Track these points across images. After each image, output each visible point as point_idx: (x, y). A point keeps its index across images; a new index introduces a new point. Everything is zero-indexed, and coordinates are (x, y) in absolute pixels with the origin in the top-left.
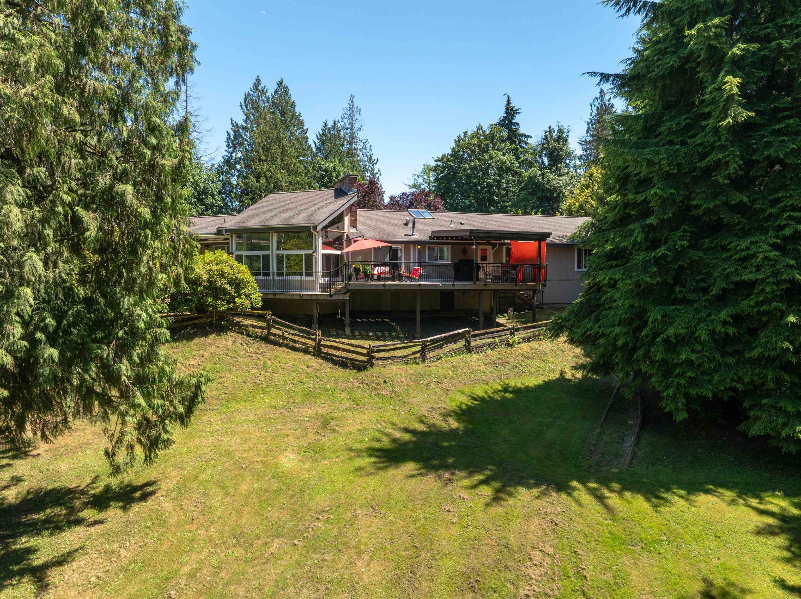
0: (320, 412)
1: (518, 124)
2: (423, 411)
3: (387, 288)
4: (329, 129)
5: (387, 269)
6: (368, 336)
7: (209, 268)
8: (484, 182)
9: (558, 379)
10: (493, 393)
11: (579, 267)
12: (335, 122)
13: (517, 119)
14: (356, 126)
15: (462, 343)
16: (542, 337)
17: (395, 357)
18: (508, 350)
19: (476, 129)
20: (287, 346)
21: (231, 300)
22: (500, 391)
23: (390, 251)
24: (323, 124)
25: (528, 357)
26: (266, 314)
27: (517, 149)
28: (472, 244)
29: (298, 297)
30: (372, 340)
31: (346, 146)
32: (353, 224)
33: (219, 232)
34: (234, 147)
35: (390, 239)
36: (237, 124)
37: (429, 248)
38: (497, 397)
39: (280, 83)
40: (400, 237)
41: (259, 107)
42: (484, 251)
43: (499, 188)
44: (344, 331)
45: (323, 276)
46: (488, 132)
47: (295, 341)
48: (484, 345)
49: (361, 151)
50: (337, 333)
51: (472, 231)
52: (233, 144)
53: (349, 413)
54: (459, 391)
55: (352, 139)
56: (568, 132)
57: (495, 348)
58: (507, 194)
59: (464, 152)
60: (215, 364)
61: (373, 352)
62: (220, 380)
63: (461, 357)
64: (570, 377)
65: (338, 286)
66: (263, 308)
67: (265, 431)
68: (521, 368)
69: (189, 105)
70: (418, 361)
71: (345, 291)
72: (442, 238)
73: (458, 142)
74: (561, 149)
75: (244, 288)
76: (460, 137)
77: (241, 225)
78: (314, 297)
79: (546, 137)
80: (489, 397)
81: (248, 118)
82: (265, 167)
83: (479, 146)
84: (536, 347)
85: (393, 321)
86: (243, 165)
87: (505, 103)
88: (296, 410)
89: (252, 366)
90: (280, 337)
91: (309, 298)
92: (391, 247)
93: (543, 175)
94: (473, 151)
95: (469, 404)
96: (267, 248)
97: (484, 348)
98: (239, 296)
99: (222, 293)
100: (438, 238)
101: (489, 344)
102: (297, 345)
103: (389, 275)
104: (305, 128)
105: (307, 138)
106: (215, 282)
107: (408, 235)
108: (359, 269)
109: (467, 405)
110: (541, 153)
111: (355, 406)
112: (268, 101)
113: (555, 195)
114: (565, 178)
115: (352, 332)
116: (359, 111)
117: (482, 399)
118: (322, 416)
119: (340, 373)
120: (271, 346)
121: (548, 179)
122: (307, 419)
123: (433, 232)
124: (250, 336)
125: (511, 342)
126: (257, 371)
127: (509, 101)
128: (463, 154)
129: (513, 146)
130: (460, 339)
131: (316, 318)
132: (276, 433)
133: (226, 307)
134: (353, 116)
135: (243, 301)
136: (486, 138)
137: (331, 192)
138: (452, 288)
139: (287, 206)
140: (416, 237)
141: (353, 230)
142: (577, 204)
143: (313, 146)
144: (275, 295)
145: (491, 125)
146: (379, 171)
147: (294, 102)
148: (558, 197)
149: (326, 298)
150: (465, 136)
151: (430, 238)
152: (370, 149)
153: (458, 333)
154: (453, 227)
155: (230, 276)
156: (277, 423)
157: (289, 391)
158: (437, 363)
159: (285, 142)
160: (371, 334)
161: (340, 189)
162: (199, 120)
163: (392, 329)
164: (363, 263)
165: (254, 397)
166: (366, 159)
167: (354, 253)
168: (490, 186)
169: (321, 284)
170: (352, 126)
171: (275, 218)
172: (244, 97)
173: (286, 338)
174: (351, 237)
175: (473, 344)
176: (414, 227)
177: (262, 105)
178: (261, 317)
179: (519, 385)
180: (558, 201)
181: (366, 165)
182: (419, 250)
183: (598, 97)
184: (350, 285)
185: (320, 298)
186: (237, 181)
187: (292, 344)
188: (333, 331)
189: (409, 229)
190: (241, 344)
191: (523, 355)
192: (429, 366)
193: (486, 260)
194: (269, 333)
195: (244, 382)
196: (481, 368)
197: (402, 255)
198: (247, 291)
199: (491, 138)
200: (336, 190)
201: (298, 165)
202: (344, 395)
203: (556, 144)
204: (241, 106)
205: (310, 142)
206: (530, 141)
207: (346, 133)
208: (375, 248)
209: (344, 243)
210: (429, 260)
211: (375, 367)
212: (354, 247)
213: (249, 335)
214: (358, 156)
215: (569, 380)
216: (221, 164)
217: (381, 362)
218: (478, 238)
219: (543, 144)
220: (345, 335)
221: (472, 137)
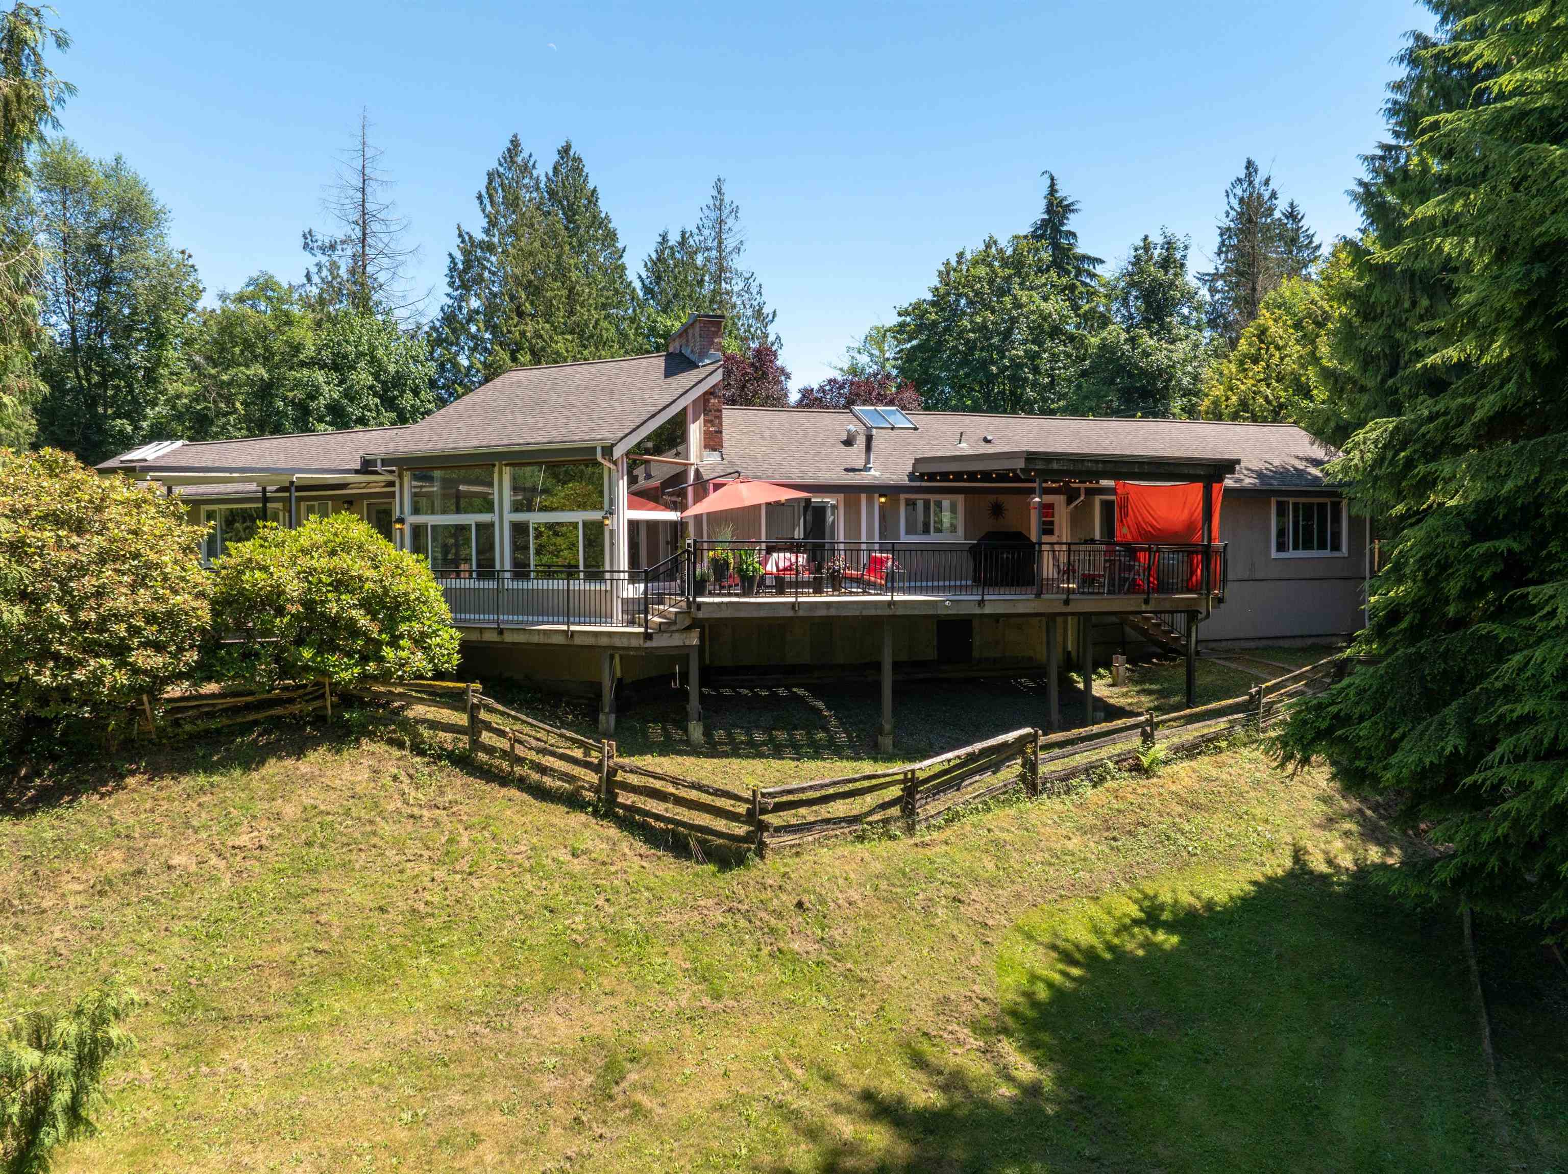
0: (596, 1030)
1: (1074, 235)
2: (920, 1012)
3: (801, 613)
4: (672, 248)
5: (802, 559)
6: (751, 743)
7: (304, 562)
8: (1003, 357)
9: (1291, 874)
10: (1117, 933)
11: (1281, 547)
12: (683, 234)
13: (1072, 223)
14: (730, 243)
15: (1013, 770)
16: (1224, 744)
17: (827, 821)
18: (1140, 784)
19: (982, 247)
20: (522, 784)
21: (371, 652)
22: (1136, 922)
23: (806, 508)
24: (660, 239)
25: (1196, 806)
26: (464, 692)
27: (1073, 288)
28: (1032, 491)
29: (560, 640)
30: (761, 755)
31: (708, 287)
32: (713, 442)
33: (367, 466)
34: (465, 287)
35: (809, 480)
36: (471, 237)
37: (907, 504)
38: (1132, 946)
39: (565, 151)
40: (834, 475)
41: (517, 198)
42: (1047, 509)
43: (1036, 370)
44: (686, 731)
45: (633, 580)
46: (1009, 252)
47: (543, 770)
48: (1073, 773)
49: (739, 295)
50: (668, 736)
51: (1031, 457)
52: (462, 281)
53: (687, 1029)
54: (1019, 929)
55: (721, 272)
56: (1186, 248)
57: (1102, 779)
58: (1052, 382)
59: (959, 295)
60: (309, 844)
61: (764, 811)
62: (311, 902)
63: (1013, 812)
64: (1323, 868)
65: (670, 609)
66: (462, 674)
67: (406, 1116)
68: (1182, 841)
69: (370, 198)
70: (895, 829)
71: (687, 623)
72: (945, 476)
73: (944, 276)
74: (1172, 284)
75: (409, 619)
76: (948, 263)
77: (422, 446)
78: (604, 641)
79: (1138, 258)
80: (1111, 948)
81: (493, 223)
82: (529, 328)
83: (991, 282)
84: (1214, 773)
85: (818, 695)
86: (481, 325)
87: (1045, 191)
88: (521, 1022)
89: (414, 848)
90: (505, 754)
91: (590, 641)
92: (808, 501)
93: (1132, 340)
94: (977, 293)
95: (1057, 978)
96: (488, 506)
97: (1074, 782)
98: (394, 643)
99: (344, 634)
100: (932, 477)
101: (1088, 770)
102: (548, 781)
103: (806, 576)
104: (620, 245)
105: (623, 268)
106: (323, 603)
107: (853, 470)
108: (727, 563)
109: (1050, 985)
110: (1128, 293)
111: (706, 1000)
112: (537, 189)
113: (1160, 385)
114: (1182, 348)
115: (707, 733)
116: (735, 211)
117: (1090, 958)
118: (602, 1046)
119: (668, 875)
120: (479, 785)
121: (1144, 351)
122: (550, 1061)
123: (917, 461)
124: (422, 753)
125: (1145, 761)
126: (426, 867)
127: (1052, 185)
128: (957, 301)
129: (1064, 280)
130: (1009, 759)
131: (608, 696)
132: (441, 1128)
133: (357, 670)
134: (722, 222)
135: (404, 654)
136: (1005, 263)
137: (658, 362)
138: (977, 611)
139: (544, 397)
140: (875, 474)
141: (712, 458)
142: (1234, 399)
143: (637, 285)
144: (501, 632)
145: (1016, 237)
146: (778, 338)
147: (594, 190)
148: (1166, 388)
149: (635, 643)
150: (959, 263)
151: (911, 476)
152: (759, 293)
153: (1005, 745)
154: (964, 449)
155: (368, 585)
156: (450, 1082)
157: (508, 943)
158: (948, 833)
159: (574, 275)
160: (758, 737)
161: (681, 354)
162: (392, 228)
163: (815, 721)
164: (735, 545)
165: (398, 964)
166: (749, 312)
167: (717, 518)
168: (1017, 365)
169: (626, 601)
170: (720, 243)
171: (509, 430)
172: (485, 181)
173: (520, 761)
174: (706, 475)
175: (1044, 769)
176: (868, 448)
177: (525, 195)
178: (455, 700)
179: (1186, 899)
180: (1164, 397)
181: (750, 326)
182: (882, 507)
183: (1242, 176)
184: (699, 606)
185: (618, 642)
186: (468, 358)
187: (535, 776)
188: (655, 732)
189: (856, 455)
190: (395, 778)
191: (1182, 801)
192: (924, 845)
193: (1050, 532)
194: (476, 745)
195: (382, 909)
196: (1074, 844)
197: (838, 522)
198: (417, 626)
199: (1016, 263)
200: (670, 357)
201: (605, 324)
202: (678, 959)
203: (1160, 274)
204: (480, 197)
205: (631, 275)
206: (1099, 270)
207: (708, 260)
208: (768, 504)
209: (690, 490)
210: (908, 532)
211: (769, 854)
212: (713, 503)
213: (418, 750)
214: (734, 306)
215: (1324, 878)
216: (438, 324)
217: (789, 839)
218: (1045, 475)
219: (1131, 275)
220: (687, 742)
221: (975, 263)
